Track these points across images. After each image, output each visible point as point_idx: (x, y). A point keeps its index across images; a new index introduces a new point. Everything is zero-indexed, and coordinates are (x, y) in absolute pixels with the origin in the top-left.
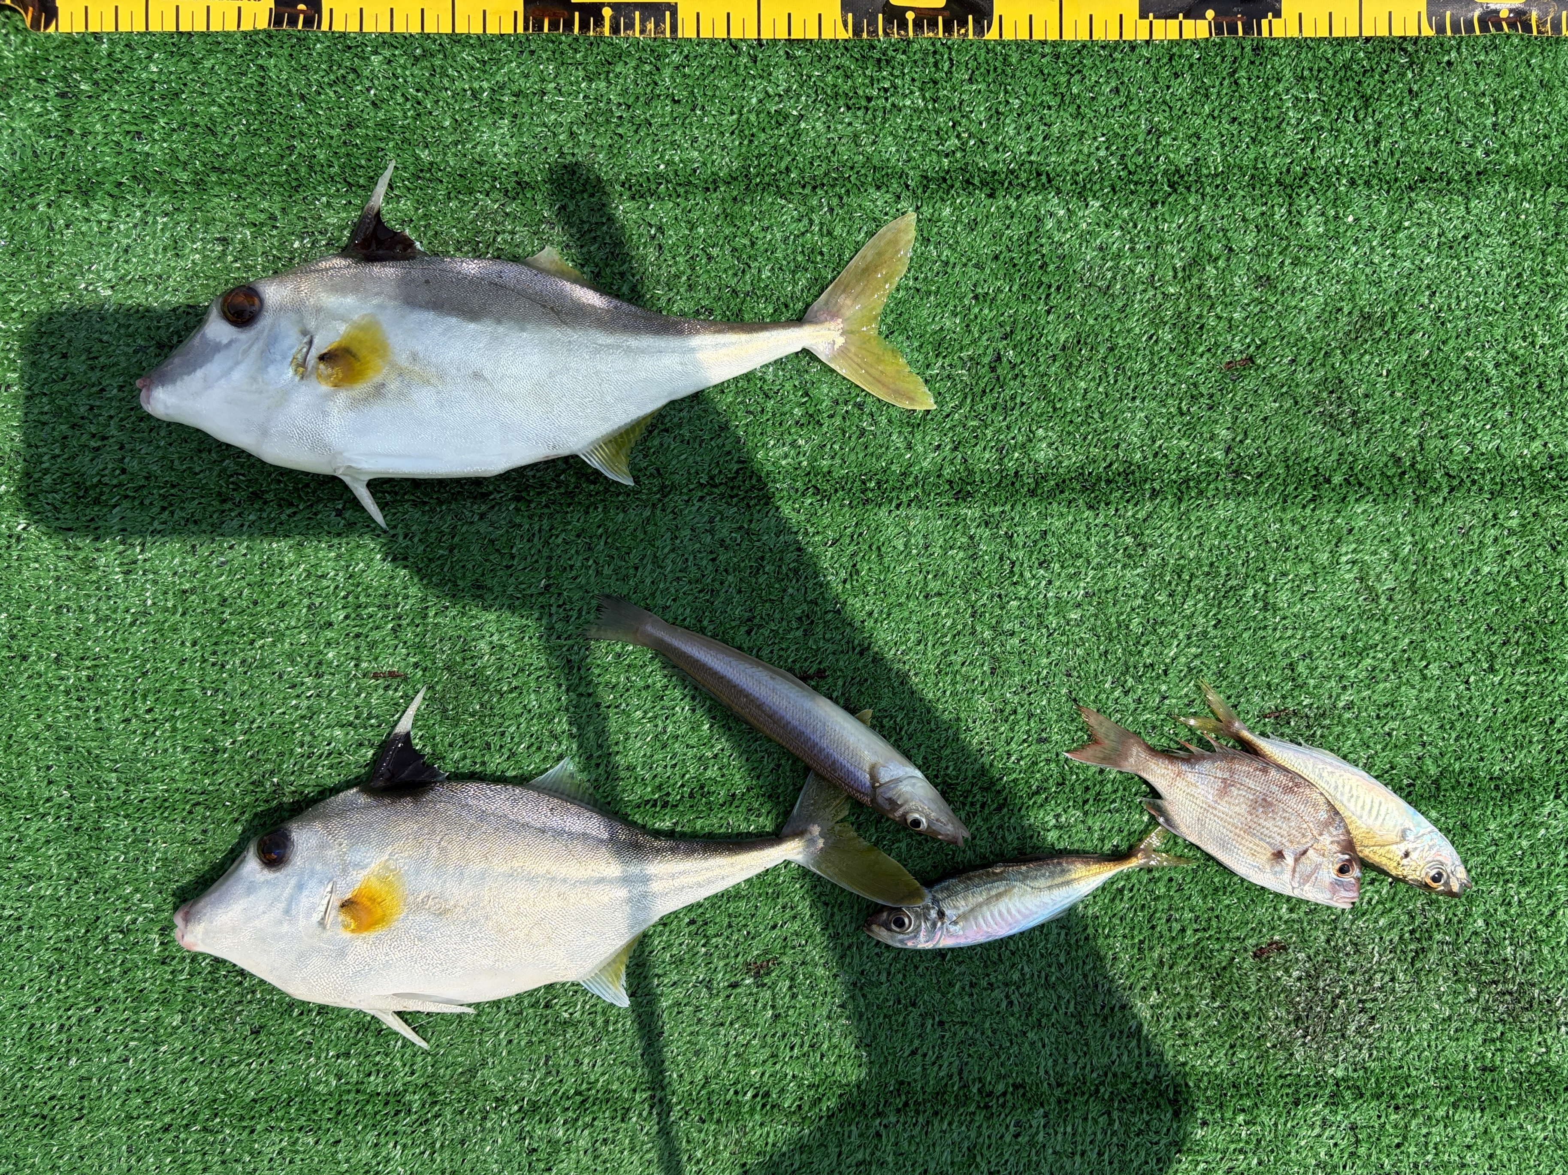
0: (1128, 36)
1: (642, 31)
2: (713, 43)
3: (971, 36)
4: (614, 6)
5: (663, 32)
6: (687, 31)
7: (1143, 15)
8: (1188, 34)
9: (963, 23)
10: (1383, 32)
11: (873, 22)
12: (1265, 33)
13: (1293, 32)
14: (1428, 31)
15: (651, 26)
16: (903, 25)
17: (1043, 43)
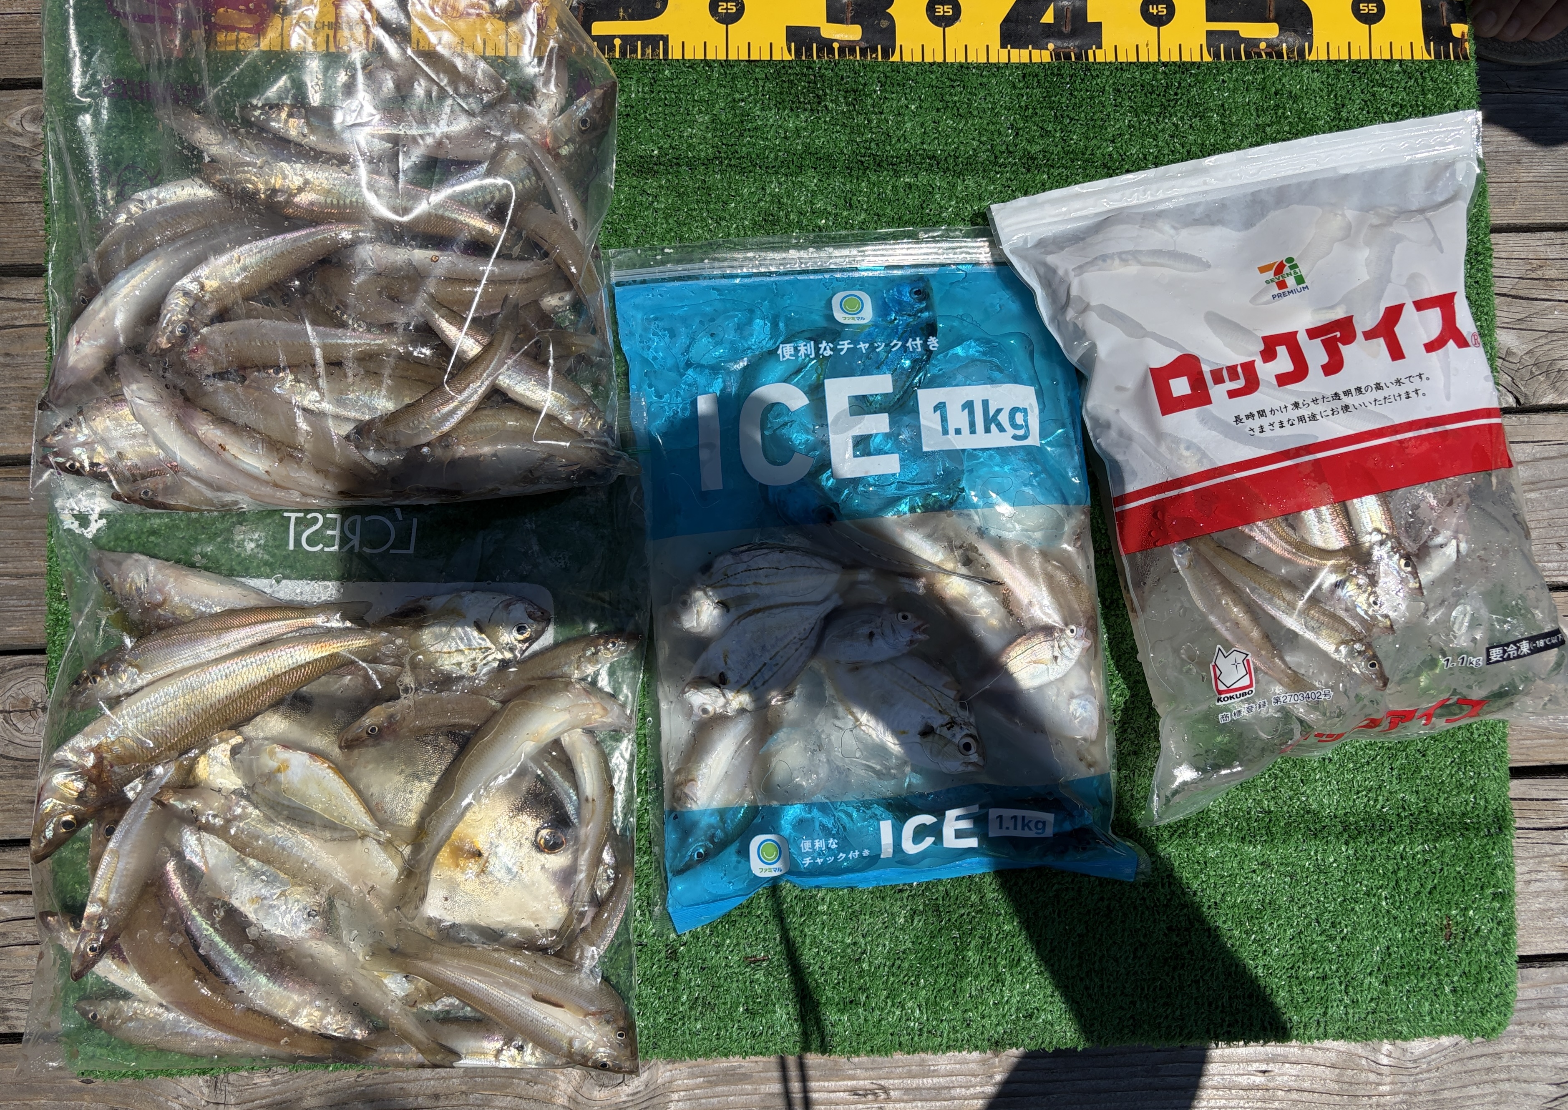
0: (993, 60)
1: (643, 54)
2: (693, 64)
3: (880, 59)
4: (621, 37)
5: (658, 55)
6: (675, 54)
7: (1003, 46)
8: (1036, 59)
9: (875, 50)
10: (1175, 58)
11: (809, 50)
12: (1091, 59)
13: (1111, 58)
14: (1207, 58)
15: (649, 51)
16: (831, 50)
17: (931, 64)
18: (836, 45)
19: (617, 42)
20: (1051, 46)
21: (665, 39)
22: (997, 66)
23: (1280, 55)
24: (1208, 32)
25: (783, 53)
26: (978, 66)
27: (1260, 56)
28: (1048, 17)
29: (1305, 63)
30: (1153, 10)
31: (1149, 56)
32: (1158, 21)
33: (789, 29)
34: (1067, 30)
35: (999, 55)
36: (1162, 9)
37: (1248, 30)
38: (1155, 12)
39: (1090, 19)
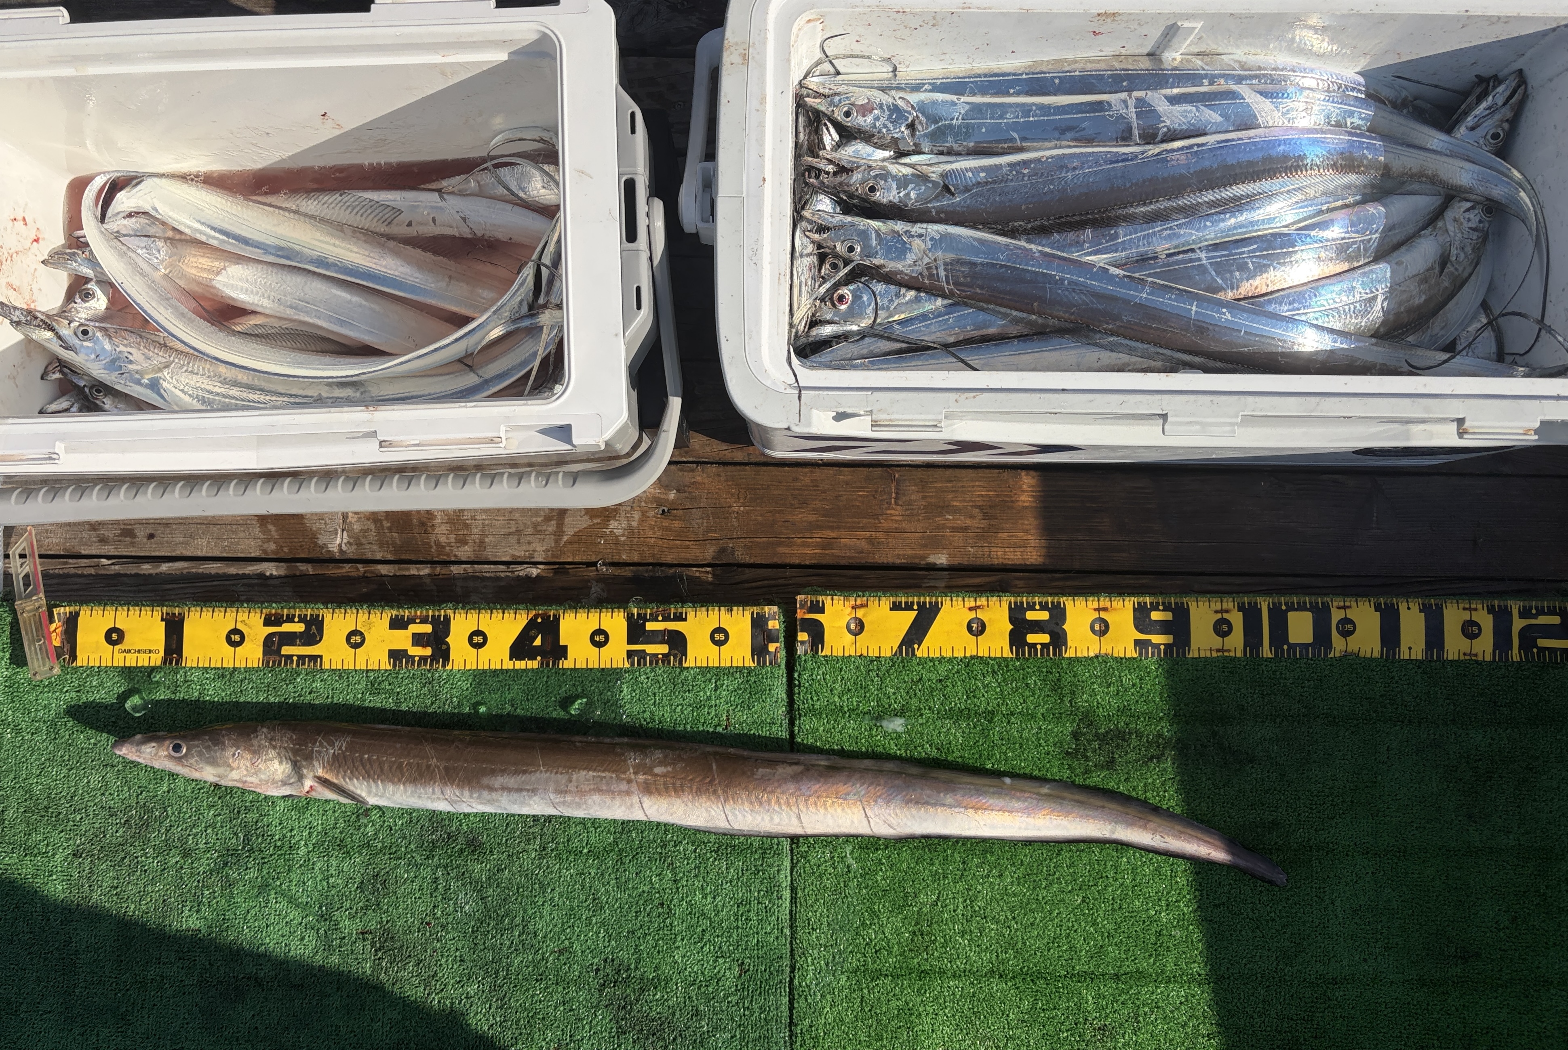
18: (417, 659)
19: (295, 658)
20: (539, 658)
21: (321, 657)
22: (507, 671)
23: (669, 663)
24: (628, 651)
25: (386, 664)
26: (496, 671)
27: (657, 663)
28: (538, 642)
29: (683, 669)
30: (597, 639)
31: (594, 664)
32: (599, 645)
33: (390, 651)
34: (548, 648)
35: (509, 665)
36: (602, 638)
37: (651, 649)
38: (598, 639)
39: (562, 643)
